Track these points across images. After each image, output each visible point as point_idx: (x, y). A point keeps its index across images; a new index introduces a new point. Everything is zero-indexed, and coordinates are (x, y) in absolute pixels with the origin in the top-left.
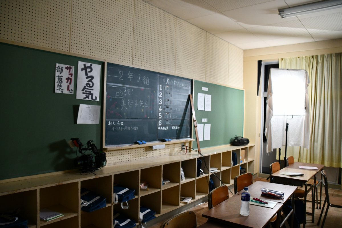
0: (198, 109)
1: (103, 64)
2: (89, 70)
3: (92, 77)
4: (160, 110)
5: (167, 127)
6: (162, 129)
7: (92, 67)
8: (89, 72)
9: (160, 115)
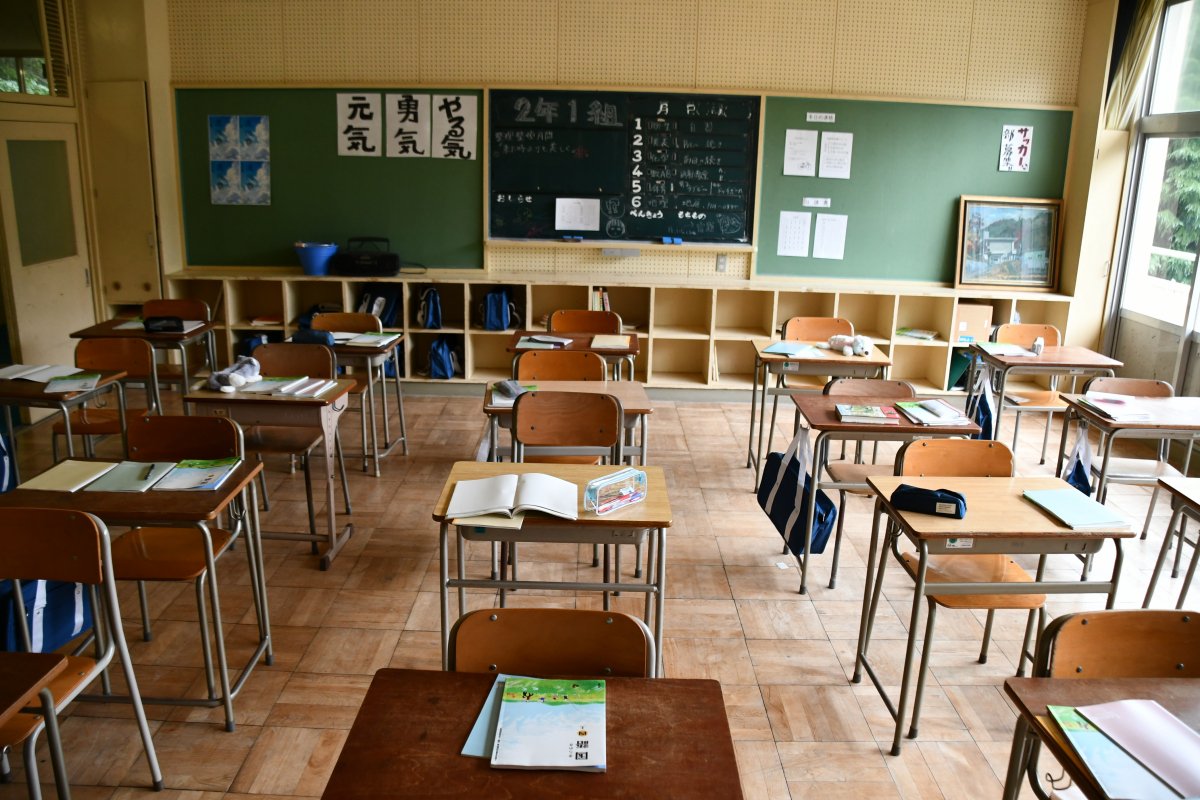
0: (785, 173)
1: (479, 93)
2: (453, 107)
3: (461, 119)
4: (634, 173)
5: (660, 213)
6: (643, 216)
7: (460, 101)
8: (455, 110)
9: (634, 186)
